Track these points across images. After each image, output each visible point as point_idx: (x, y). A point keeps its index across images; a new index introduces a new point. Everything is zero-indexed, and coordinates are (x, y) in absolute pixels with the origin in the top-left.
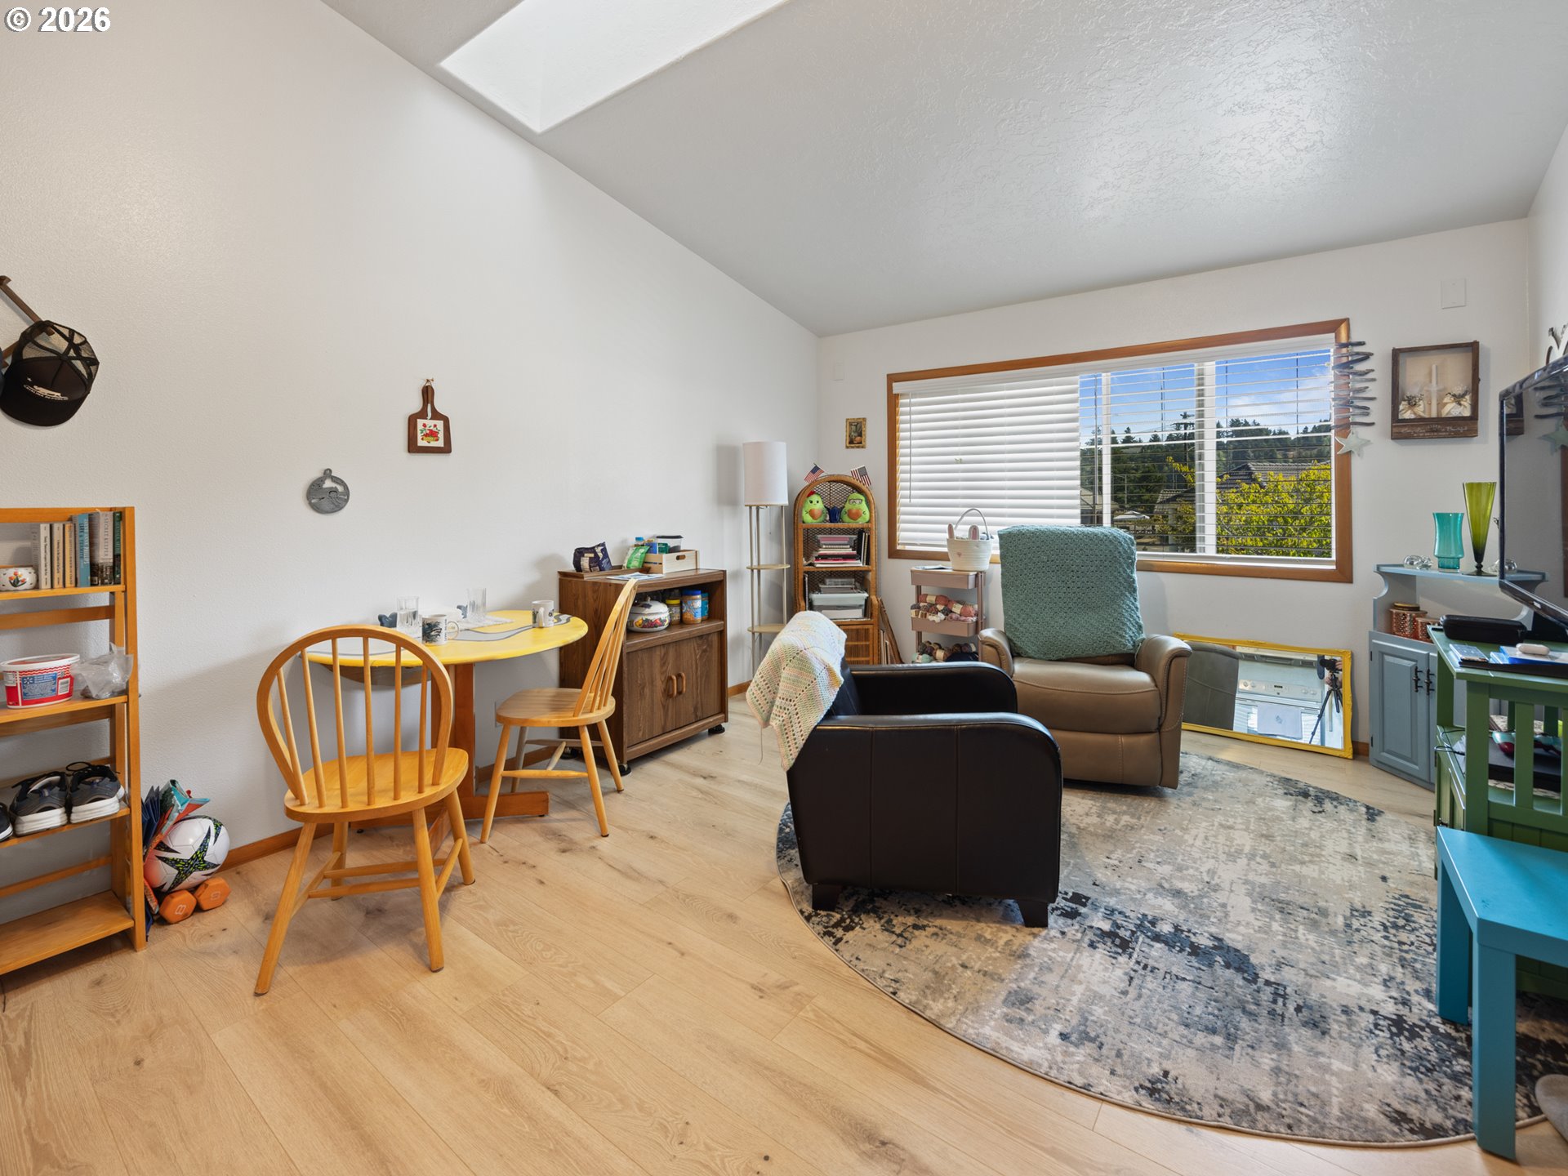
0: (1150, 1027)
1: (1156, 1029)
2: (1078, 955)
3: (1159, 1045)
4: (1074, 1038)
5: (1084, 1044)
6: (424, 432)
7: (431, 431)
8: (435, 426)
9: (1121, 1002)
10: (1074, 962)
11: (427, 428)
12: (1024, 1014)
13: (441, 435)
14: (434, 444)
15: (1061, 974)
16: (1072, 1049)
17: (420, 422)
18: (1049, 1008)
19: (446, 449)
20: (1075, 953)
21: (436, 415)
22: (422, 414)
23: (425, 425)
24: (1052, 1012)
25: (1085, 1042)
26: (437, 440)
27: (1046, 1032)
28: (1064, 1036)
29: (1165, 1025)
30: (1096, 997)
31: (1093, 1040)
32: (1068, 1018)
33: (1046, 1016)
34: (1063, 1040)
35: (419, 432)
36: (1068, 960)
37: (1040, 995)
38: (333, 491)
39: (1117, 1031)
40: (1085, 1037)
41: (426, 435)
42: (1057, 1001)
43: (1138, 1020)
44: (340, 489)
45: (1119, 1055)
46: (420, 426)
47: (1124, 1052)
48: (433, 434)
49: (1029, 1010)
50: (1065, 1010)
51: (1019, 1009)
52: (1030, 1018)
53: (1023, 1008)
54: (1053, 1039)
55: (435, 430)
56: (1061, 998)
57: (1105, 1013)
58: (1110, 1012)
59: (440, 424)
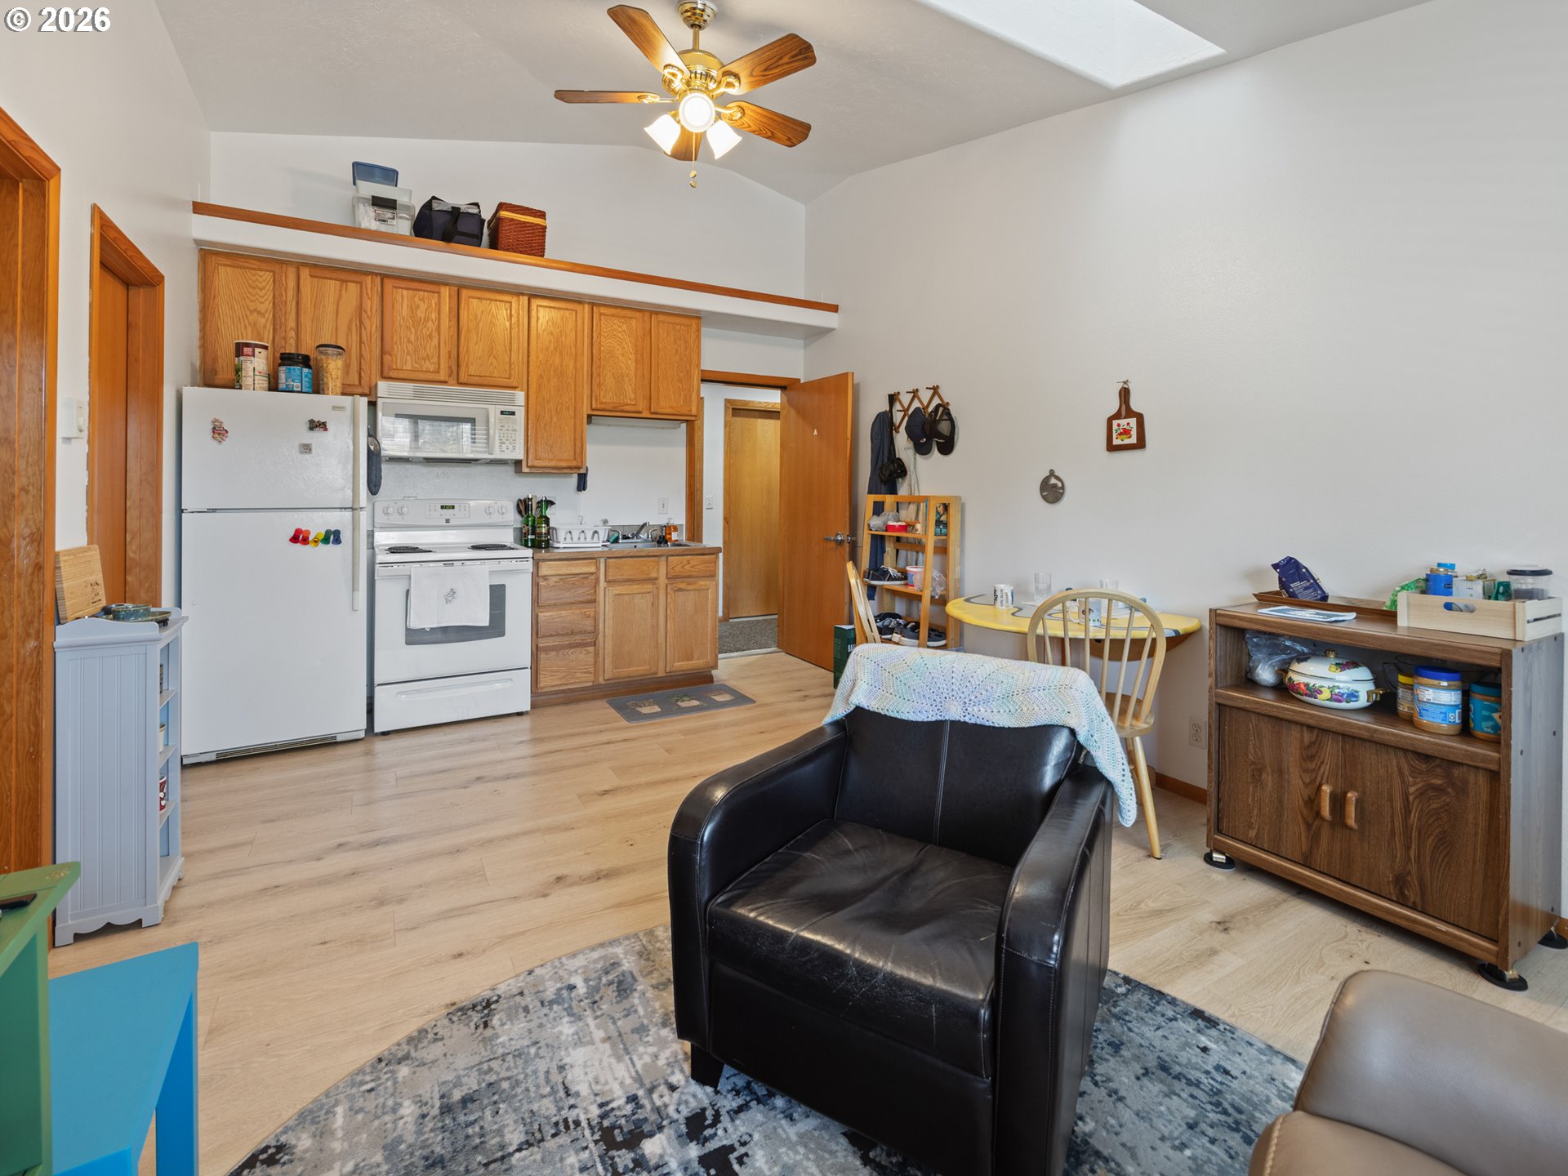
0: (519, 1054)
1: (514, 1056)
2: (634, 1074)
3: (503, 1045)
4: (565, 993)
5: (556, 994)
6: (1119, 432)
7: (1124, 429)
8: (1128, 424)
9: (557, 1058)
10: (627, 1057)
11: (1121, 427)
12: (610, 977)
13: (1134, 433)
14: (1127, 441)
15: (625, 1037)
16: (559, 985)
17: (1115, 423)
18: (601, 998)
19: (1141, 444)
20: (637, 1072)
21: (1130, 413)
22: (1117, 416)
23: (1119, 425)
24: (597, 998)
25: (554, 997)
26: (1130, 437)
27: (586, 981)
28: (572, 988)
29: (508, 1069)
30: (580, 1040)
31: (551, 1003)
32: (582, 1004)
33: (598, 993)
34: (569, 985)
35: (1114, 432)
36: (635, 1058)
37: (618, 1002)
38: (1055, 486)
39: (541, 1026)
40: (557, 1000)
41: (1120, 434)
42: (601, 1009)
43: (533, 1050)
44: (1060, 485)
45: (526, 1010)
46: (1115, 427)
47: (525, 1014)
48: (1126, 432)
49: (610, 983)
50: (590, 1008)
51: (617, 976)
52: (604, 980)
53: (616, 980)
54: (578, 981)
55: (1128, 428)
56: (603, 1014)
57: (561, 1033)
58: (557, 1037)
59: (1133, 422)
